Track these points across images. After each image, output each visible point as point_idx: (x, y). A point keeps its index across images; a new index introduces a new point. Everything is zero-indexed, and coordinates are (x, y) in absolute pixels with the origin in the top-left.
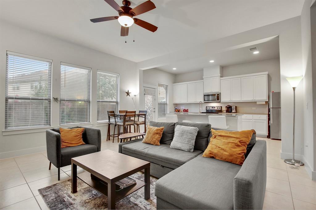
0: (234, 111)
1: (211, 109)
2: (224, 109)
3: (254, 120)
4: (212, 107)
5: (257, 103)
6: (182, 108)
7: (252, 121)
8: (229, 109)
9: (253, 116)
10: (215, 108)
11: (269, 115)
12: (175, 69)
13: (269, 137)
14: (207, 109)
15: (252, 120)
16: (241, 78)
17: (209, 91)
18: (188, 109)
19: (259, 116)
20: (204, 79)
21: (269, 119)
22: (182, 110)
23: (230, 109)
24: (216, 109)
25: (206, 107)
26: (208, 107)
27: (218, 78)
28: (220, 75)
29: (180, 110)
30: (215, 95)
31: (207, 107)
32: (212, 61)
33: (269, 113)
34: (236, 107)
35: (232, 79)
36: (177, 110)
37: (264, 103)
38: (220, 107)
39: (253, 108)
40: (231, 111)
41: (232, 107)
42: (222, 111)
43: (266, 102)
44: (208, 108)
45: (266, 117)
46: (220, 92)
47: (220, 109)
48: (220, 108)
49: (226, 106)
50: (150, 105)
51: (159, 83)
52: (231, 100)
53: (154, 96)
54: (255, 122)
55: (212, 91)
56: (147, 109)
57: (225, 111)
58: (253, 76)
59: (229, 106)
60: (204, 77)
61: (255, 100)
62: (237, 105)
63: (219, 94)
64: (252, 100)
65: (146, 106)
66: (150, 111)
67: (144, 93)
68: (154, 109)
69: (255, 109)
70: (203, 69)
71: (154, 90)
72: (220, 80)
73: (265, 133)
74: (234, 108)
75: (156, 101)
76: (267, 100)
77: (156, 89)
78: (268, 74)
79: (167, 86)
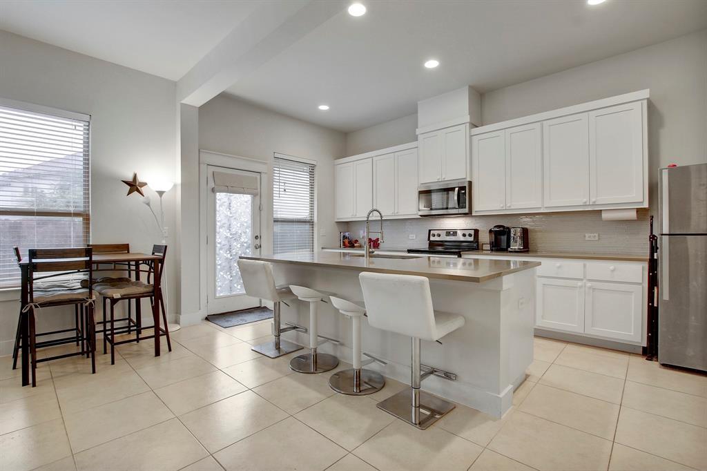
0: (516, 246)
1: (444, 238)
2: (485, 238)
3: (589, 284)
5: (605, 216)
6: (362, 235)
7: (581, 287)
8: (500, 239)
9: (585, 266)
10: (455, 233)
11: (653, 265)
12: (324, 108)
13: (650, 351)
14: (432, 239)
15: (580, 283)
16: (542, 125)
17: (434, 176)
18: (378, 239)
19: (611, 265)
20: (420, 138)
21: (653, 281)
22: (362, 242)
23: (504, 238)
24: (460, 237)
25: (430, 231)
26: (436, 233)
27: (464, 130)
28: (467, 119)
29: (356, 241)
30: (453, 189)
31: (432, 232)
32: (432, 64)
33: (652, 255)
34: (525, 232)
36: (347, 241)
37: (633, 215)
38: (472, 232)
39: (587, 235)
40: (508, 245)
41: (510, 232)
42: (480, 244)
43: (638, 210)
44: (434, 235)
45: (638, 272)
46: (468, 179)
47: (472, 239)
48: (470, 235)
49: (491, 227)
50: (242, 225)
51: (276, 155)
52: (508, 205)
53: (254, 195)
54: (593, 291)
55: (443, 177)
56: (227, 237)
57: (488, 247)
58: (590, 112)
59: (502, 229)
60: (418, 131)
61: (594, 202)
62: (527, 223)
63: (465, 187)
64: (586, 203)
65: (221, 230)
66: (239, 246)
67: (212, 185)
68: (256, 237)
69: (597, 239)
70: (417, 104)
71: (258, 176)
72: (471, 136)
73: (632, 334)
74: (519, 234)
75: (264, 213)
76: (645, 203)
77: (263, 175)
78: (648, 99)
79: (312, 168)
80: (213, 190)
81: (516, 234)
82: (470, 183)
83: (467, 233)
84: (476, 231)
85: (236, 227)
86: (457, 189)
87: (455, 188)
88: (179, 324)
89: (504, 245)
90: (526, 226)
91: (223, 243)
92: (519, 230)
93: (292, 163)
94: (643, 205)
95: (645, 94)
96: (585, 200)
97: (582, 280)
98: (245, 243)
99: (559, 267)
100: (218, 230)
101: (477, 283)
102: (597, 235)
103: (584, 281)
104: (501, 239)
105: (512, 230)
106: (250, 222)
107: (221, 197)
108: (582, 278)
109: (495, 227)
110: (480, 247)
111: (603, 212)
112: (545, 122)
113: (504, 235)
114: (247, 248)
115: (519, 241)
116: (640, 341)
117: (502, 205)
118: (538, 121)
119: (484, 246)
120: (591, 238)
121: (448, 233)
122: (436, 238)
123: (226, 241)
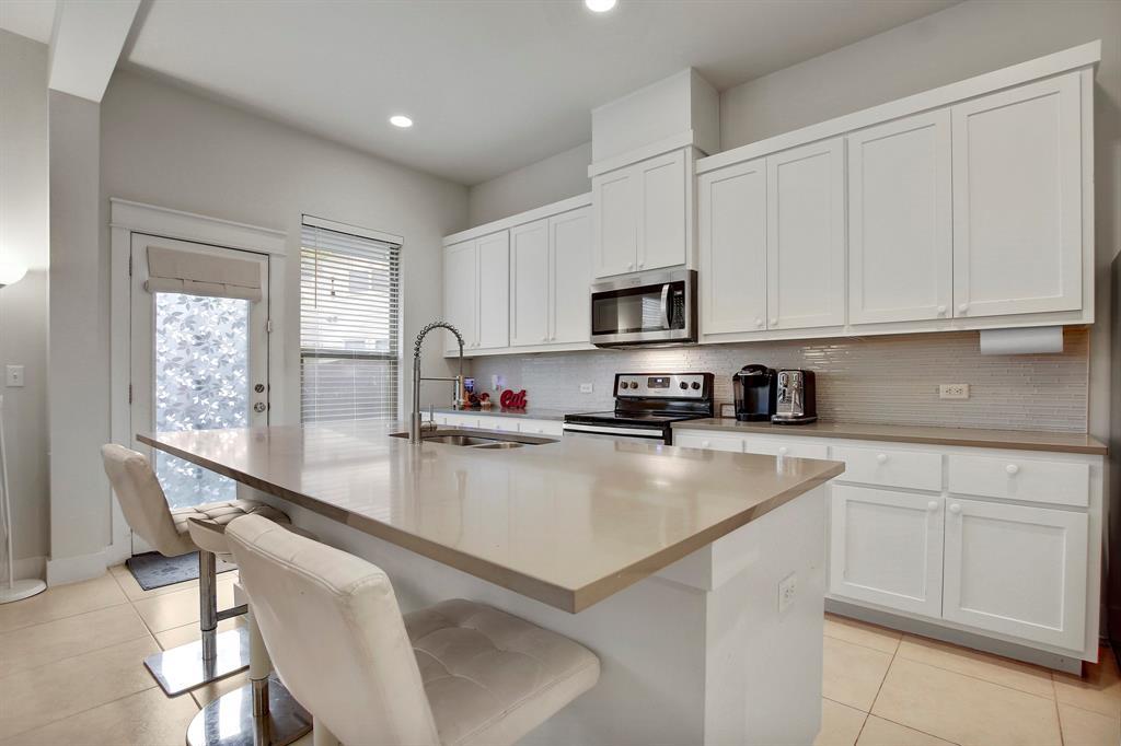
1: (644, 391)
2: (726, 392)
3: (955, 505)
4: (653, 381)
5: (987, 343)
6: (497, 384)
7: (934, 511)
9: (944, 460)
10: (666, 382)
12: (401, 121)
14: (621, 392)
15: (933, 503)
16: (846, 142)
18: (524, 392)
19: (1010, 461)
20: (595, 183)
22: (496, 397)
23: (764, 392)
24: (674, 390)
25: (617, 376)
26: (629, 380)
27: (683, 164)
28: (688, 137)
29: (486, 396)
31: (622, 379)
34: (809, 379)
35: (781, 158)
37: (1055, 341)
38: (700, 380)
39: (943, 387)
40: (773, 408)
41: (775, 379)
42: (716, 404)
43: (1068, 330)
44: (625, 386)
46: (689, 268)
47: (698, 394)
48: (696, 386)
49: (737, 369)
50: (223, 361)
51: (307, 220)
52: (773, 321)
53: (254, 301)
54: (963, 521)
55: (640, 264)
56: (184, 388)
57: (730, 411)
58: (954, 107)
59: (759, 373)
60: (592, 171)
61: (965, 312)
62: (814, 360)
63: (683, 283)
64: (943, 314)
65: (169, 372)
66: (215, 406)
67: (142, 273)
68: (259, 388)
69: (965, 395)
70: (591, 115)
71: (263, 261)
72: (696, 176)
73: (1061, 630)
74: (795, 385)
75: (277, 339)
76: (1085, 313)
77: (273, 259)
78: (1096, 66)
79: (395, 252)
80: (148, 289)
81: (788, 384)
82: (694, 275)
83: (690, 380)
84: (709, 378)
85: (207, 365)
86: (666, 288)
87: (662, 285)
88: (45, 581)
89: (764, 407)
90: (811, 368)
91: (175, 399)
92: (795, 374)
93: (342, 237)
94: (1081, 318)
95: (1091, 52)
96: (942, 308)
97: (936, 493)
98: (231, 399)
99: (884, 463)
100: (159, 371)
101: (570, 615)
102: (964, 387)
103: (943, 496)
104: (757, 395)
105: (780, 376)
106: (243, 356)
107: (167, 302)
108: (938, 489)
109: (744, 369)
110: (716, 411)
111: (982, 334)
112: (850, 136)
113: (763, 385)
114: (236, 410)
115: (795, 397)
116: (1082, 650)
117: (759, 322)
118: (841, 134)
119: (724, 408)
120: (950, 394)
121: (653, 382)
122: (630, 392)
123: (184, 396)
